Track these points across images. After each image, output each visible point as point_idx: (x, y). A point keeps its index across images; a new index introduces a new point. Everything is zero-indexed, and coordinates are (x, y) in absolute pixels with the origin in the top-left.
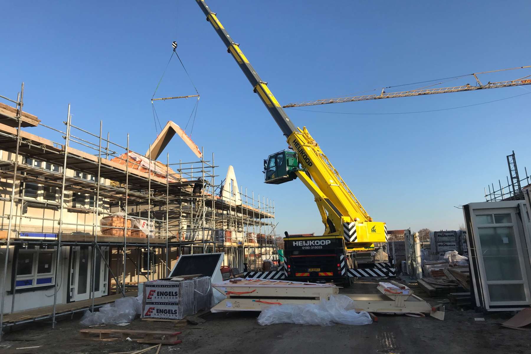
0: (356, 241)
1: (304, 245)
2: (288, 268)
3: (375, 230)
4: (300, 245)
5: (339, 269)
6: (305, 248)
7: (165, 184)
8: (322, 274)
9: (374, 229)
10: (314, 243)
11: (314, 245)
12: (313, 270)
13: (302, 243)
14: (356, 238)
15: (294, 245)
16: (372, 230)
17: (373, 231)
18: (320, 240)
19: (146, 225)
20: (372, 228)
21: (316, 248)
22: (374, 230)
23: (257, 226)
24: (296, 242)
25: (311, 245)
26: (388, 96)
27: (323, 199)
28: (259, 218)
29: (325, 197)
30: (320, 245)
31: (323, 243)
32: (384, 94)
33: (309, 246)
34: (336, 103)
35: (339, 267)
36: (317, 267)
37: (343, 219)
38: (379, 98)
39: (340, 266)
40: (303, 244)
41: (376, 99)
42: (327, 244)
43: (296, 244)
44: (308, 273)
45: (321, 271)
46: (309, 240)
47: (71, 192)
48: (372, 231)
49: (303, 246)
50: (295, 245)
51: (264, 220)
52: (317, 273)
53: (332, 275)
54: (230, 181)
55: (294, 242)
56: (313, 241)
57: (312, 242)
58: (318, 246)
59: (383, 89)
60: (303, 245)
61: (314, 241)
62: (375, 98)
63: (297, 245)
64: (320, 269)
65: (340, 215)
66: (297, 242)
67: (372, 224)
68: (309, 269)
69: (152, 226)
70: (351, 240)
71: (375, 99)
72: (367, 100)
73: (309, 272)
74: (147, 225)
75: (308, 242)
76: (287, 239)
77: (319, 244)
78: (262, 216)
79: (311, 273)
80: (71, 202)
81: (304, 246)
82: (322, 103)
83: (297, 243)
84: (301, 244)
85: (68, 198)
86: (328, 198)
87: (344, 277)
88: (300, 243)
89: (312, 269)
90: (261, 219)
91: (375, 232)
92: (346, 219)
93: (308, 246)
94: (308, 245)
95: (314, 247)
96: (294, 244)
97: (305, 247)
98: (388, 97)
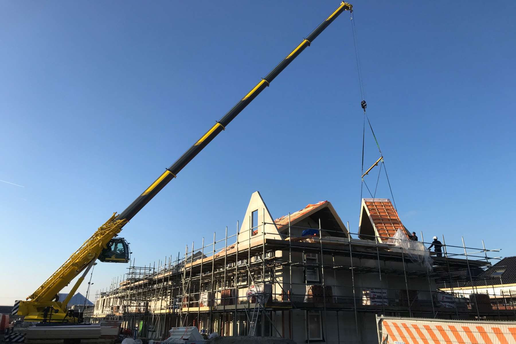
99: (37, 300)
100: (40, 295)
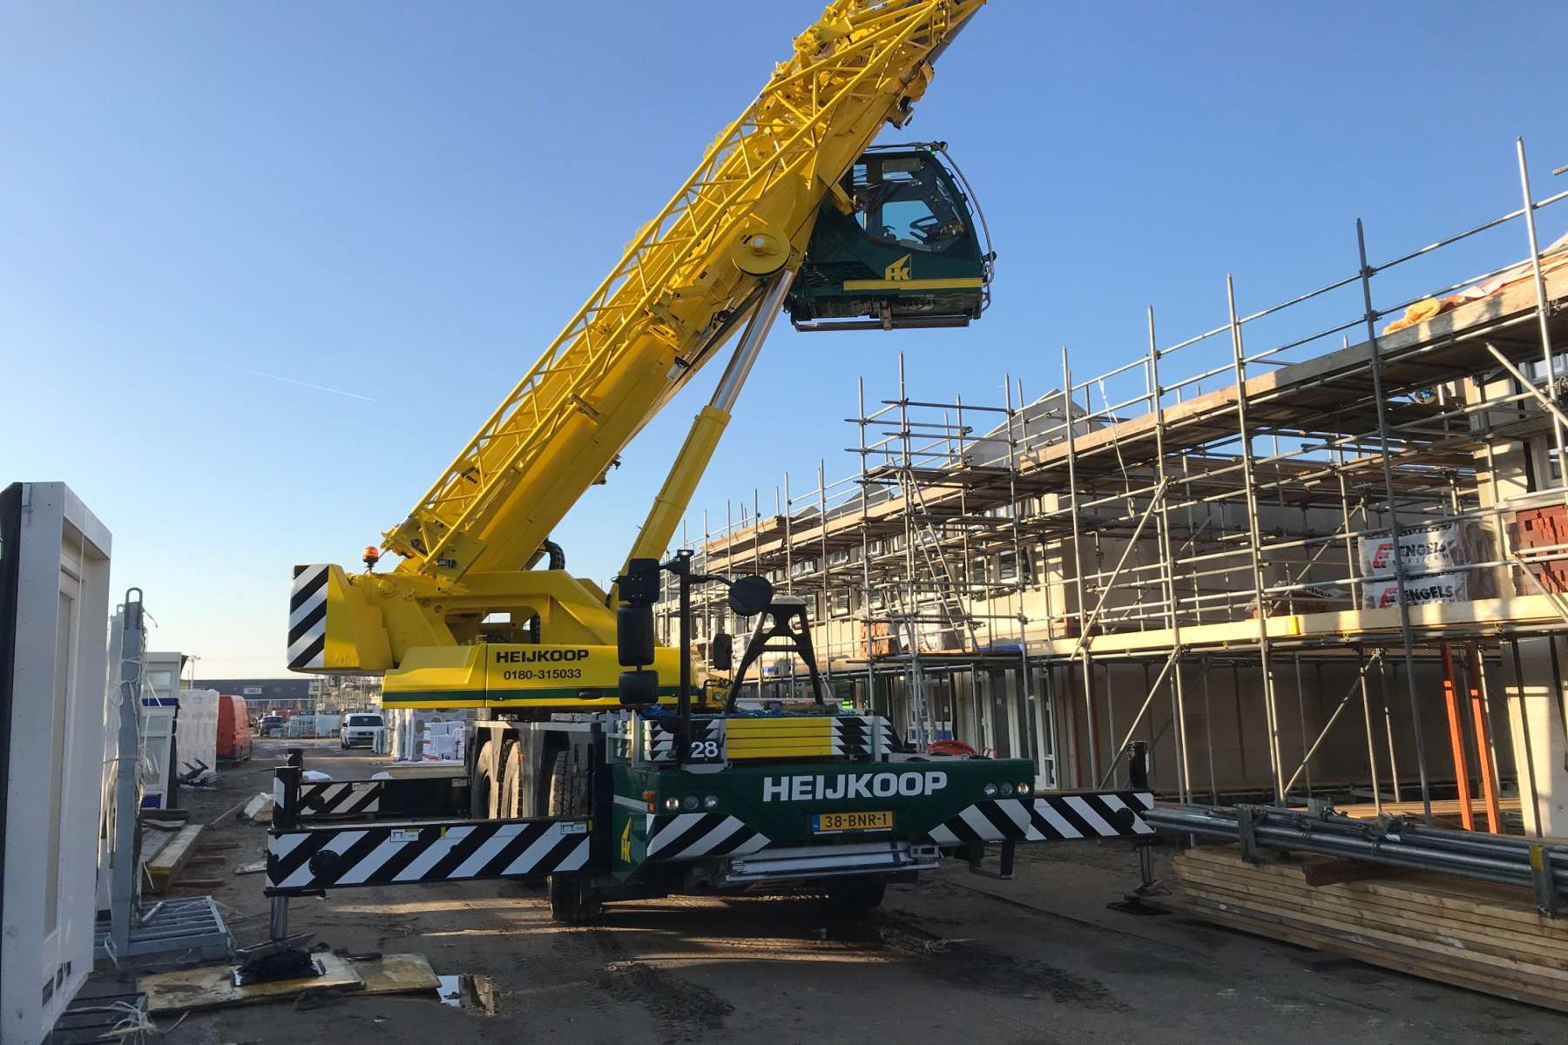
99: (446, 561)
100: (462, 525)
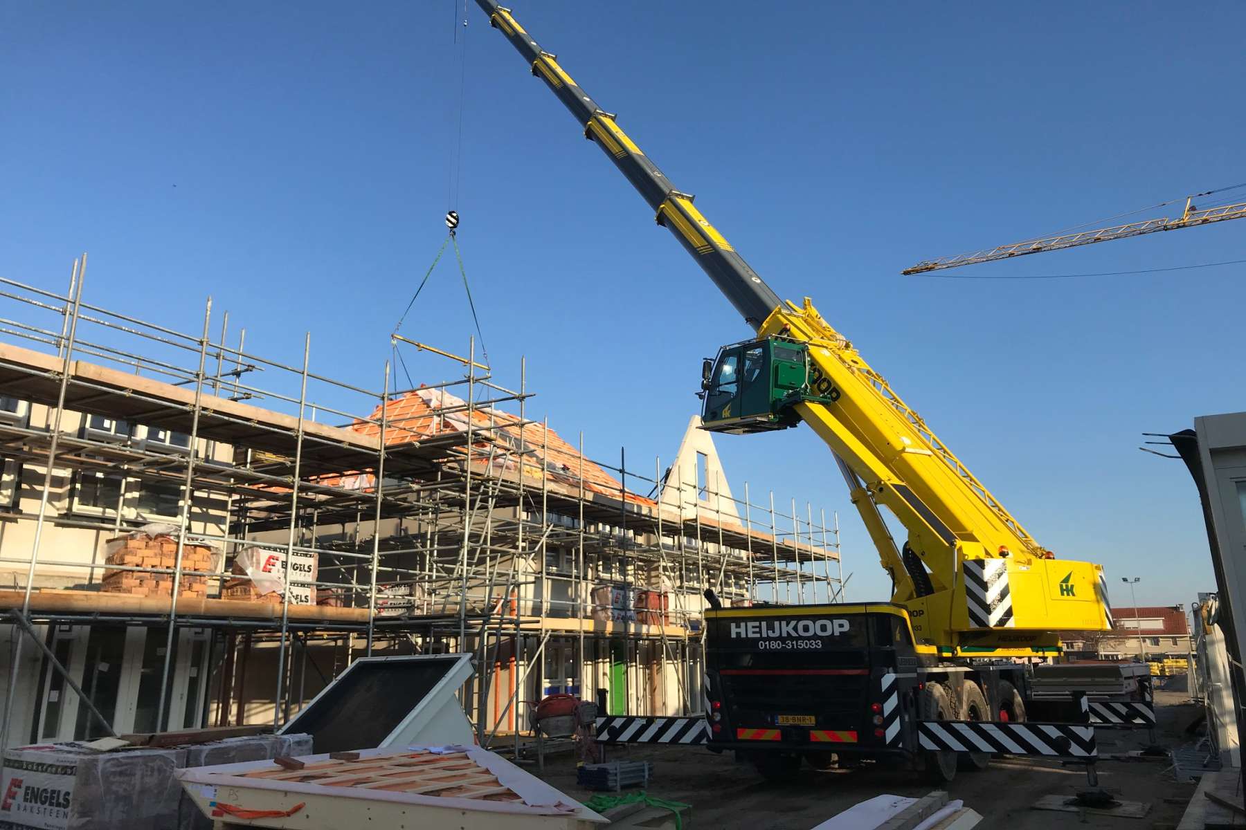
0: (1011, 624)
1: (764, 635)
2: (713, 710)
3: (1072, 586)
4: (750, 635)
5: (877, 720)
6: (766, 645)
7: (376, 450)
8: (821, 736)
9: (1069, 584)
10: (795, 629)
11: (794, 634)
12: (791, 722)
13: (757, 630)
14: (1009, 613)
15: (734, 635)
16: (1061, 586)
17: (1065, 592)
18: (815, 618)
19: (279, 564)
20: (1062, 579)
21: (803, 645)
22: (1067, 586)
23: (788, 582)
24: (738, 626)
25: (784, 634)
26: (1204, 217)
27: (887, 486)
28: (795, 561)
29: (897, 482)
30: (815, 637)
31: (824, 628)
32: (1193, 212)
33: (780, 638)
34: (1051, 250)
35: (875, 713)
36: (806, 711)
37: (960, 549)
38: (1179, 227)
39: (881, 712)
40: (760, 632)
41: (1169, 229)
42: (837, 634)
43: (740, 633)
44: (778, 731)
45: (819, 726)
46: (780, 618)
47: (66, 473)
48: (1062, 591)
49: (761, 638)
50: (737, 633)
51: (810, 568)
52: (804, 731)
53: (856, 741)
54: (694, 458)
55: (733, 625)
56: (793, 623)
57: (787, 625)
58: (809, 638)
59: (1189, 200)
60: (761, 635)
61: (795, 622)
62: (1165, 226)
63: (743, 635)
64: (813, 718)
65: (950, 539)
66: (743, 625)
67: (1057, 569)
68: (779, 717)
69: (309, 567)
70: (993, 620)
71: (1166, 229)
72: (1141, 234)
73: (778, 728)
74: (284, 565)
75: (777, 624)
76: (712, 615)
77: (811, 633)
78: (805, 557)
79: (786, 731)
80: (65, 498)
81: (765, 640)
82: (1011, 255)
83: (742, 630)
84: (754, 633)
85: (61, 488)
86: (903, 484)
87: (899, 751)
88: (753, 627)
89: (790, 717)
90: (802, 563)
91: (1073, 595)
92: (971, 551)
93: (775, 639)
94: (777, 634)
95: (794, 642)
96: (734, 631)
97: (767, 643)
98: (1205, 221)
